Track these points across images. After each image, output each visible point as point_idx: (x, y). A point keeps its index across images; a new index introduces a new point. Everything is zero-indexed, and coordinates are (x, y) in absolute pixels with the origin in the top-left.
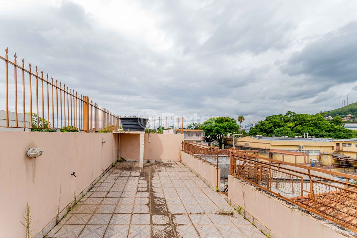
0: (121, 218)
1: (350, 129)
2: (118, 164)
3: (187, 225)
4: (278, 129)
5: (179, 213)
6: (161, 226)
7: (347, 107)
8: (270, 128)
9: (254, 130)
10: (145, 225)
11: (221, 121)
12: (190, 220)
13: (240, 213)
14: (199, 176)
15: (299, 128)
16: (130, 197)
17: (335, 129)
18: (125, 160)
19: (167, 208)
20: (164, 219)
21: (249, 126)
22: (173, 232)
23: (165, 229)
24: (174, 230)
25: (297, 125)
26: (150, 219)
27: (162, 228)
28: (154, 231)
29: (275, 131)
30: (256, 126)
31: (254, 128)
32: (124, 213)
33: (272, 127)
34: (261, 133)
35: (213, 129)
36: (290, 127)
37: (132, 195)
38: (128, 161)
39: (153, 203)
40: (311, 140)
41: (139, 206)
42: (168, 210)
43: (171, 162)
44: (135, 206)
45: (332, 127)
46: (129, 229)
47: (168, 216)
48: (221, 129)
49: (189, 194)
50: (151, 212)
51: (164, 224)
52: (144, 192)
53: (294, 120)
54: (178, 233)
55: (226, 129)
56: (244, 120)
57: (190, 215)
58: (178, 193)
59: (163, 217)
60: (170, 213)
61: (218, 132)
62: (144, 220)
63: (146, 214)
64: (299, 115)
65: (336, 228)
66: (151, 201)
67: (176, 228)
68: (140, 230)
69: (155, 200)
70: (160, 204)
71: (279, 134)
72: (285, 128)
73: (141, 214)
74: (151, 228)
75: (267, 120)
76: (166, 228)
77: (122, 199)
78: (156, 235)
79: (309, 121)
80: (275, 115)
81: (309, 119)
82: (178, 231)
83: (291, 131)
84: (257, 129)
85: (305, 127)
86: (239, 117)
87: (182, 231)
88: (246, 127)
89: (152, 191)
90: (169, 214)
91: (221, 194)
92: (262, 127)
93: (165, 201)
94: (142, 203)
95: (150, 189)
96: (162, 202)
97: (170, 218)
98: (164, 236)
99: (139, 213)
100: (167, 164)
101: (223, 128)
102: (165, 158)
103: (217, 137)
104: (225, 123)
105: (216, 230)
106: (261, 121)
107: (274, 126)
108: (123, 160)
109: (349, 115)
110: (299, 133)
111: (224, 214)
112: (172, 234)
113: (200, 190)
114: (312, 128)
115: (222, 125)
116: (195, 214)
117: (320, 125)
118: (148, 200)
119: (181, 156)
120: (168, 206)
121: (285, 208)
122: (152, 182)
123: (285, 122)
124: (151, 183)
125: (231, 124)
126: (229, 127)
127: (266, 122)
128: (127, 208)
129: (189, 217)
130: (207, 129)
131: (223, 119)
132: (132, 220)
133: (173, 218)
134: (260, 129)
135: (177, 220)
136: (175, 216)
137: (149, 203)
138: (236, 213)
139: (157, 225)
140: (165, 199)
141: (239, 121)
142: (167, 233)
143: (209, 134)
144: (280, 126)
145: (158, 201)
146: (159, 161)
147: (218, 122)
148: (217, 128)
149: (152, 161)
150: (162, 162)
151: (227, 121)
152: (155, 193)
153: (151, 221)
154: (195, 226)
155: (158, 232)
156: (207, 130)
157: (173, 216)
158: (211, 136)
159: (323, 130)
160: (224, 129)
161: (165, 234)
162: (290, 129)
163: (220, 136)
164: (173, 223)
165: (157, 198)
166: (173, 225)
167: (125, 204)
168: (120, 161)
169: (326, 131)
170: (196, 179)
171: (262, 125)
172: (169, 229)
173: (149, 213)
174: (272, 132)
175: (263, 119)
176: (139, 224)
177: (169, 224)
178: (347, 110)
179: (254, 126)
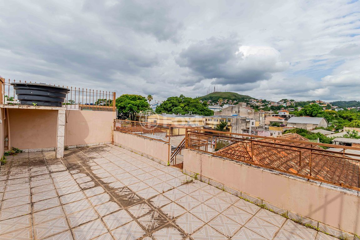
0: (89, 229)
1: (212, 110)
2: (9, 159)
3: (168, 204)
4: (175, 108)
5: (153, 196)
6: (146, 216)
7: (208, 95)
8: (170, 107)
9: (159, 108)
10: (128, 223)
11: (134, 98)
12: (167, 198)
13: (196, 178)
14: (144, 155)
15: (187, 107)
16: (78, 200)
17: (204, 109)
18: (21, 152)
19: (137, 196)
20: (144, 208)
21: (155, 105)
22: (162, 216)
23: (153, 217)
24: (161, 214)
25: (186, 106)
26: (128, 214)
27: (149, 217)
28: (144, 225)
29: (173, 110)
30: (161, 105)
31: (159, 107)
32: (88, 221)
33: (171, 106)
34: (164, 111)
35: (127, 107)
36: (182, 107)
37: (78, 196)
38: (27, 151)
39: (117, 196)
40: (193, 117)
41: (102, 205)
42: (139, 197)
43: (99, 145)
44: (95, 207)
45: (203, 108)
46: (113, 237)
47: (144, 203)
48: (134, 107)
49: (147, 174)
50: (123, 207)
51: (148, 213)
52: (93, 187)
53: (184, 102)
54: (167, 214)
55: (138, 106)
56: (152, 99)
57: (163, 194)
58: (136, 177)
59: (140, 206)
60: (144, 199)
61: (131, 109)
62: (122, 218)
63: (118, 211)
64: (187, 98)
65: (269, 171)
66: (113, 195)
67: (161, 211)
68: (128, 231)
69: (116, 192)
70: (126, 195)
71: (175, 112)
72: (179, 107)
73: (112, 213)
74: (139, 223)
75: (168, 100)
76: (152, 215)
77: (67, 207)
78: (149, 227)
79: (192, 103)
80: (173, 97)
81: (192, 101)
82: (166, 213)
83: (182, 110)
84: (161, 108)
85: (190, 107)
86: (148, 96)
87: (169, 211)
88: (153, 106)
89: (103, 183)
90: (144, 201)
91: (173, 167)
92: (165, 106)
93: (129, 189)
94: (103, 200)
95: (98, 182)
96: (126, 192)
97: (149, 204)
98: (157, 224)
99: (108, 213)
100: (96, 148)
101: (136, 105)
102: (91, 141)
103: (130, 115)
104: (138, 101)
105: (192, 198)
106: (165, 101)
107: (173, 106)
108: (17, 152)
109: (210, 101)
110: (187, 111)
111: (187, 183)
112: (163, 219)
113: (155, 168)
114: (193, 108)
115: (135, 103)
116: (167, 191)
117: (197, 107)
118: (108, 195)
119: (113, 137)
120: (137, 193)
121: (236, 165)
122: (94, 172)
123: (179, 103)
124: (93, 174)
125: (143, 102)
126: (141, 105)
127: (168, 102)
128: (86, 214)
129: (164, 196)
130: (120, 106)
131: (136, 97)
132: (107, 225)
133: (151, 203)
134: (163, 108)
135: (157, 203)
136: (151, 200)
137: (111, 198)
138: (194, 179)
139: (141, 217)
140: (127, 187)
141: (148, 99)
142: (158, 219)
143: (122, 112)
144: (176, 106)
145: (120, 191)
146: (82, 146)
147: (131, 100)
148: (130, 106)
149: (72, 147)
150: (88, 147)
151: (139, 99)
152: (109, 185)
153: (132, 216)
154: (175, 202)
155: (148, 223)
156: (120, 108)
157: (149, 201)
158: (124, 113)
159: (198, 110)
160: (137, 107)
161: (157, 222)
162: (182, 108)
163: (133, 113)
164: (155, 208)
165: (117, 189)
166: (156, 210)
167: (79, 210)
168: (11, 154)
169: (200, 111)
170: (142, 158)
171: (165, 105)
172: (156, 215)
173: (121, 208)
174: (171, 110)
175: (166, 99)
176: (120, 225)
177: (152, 210)
178: (209, 97)
179: (159, 105)
